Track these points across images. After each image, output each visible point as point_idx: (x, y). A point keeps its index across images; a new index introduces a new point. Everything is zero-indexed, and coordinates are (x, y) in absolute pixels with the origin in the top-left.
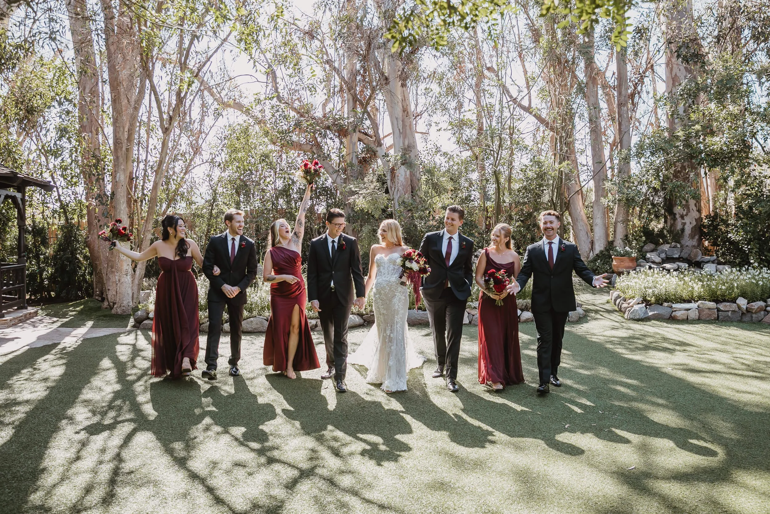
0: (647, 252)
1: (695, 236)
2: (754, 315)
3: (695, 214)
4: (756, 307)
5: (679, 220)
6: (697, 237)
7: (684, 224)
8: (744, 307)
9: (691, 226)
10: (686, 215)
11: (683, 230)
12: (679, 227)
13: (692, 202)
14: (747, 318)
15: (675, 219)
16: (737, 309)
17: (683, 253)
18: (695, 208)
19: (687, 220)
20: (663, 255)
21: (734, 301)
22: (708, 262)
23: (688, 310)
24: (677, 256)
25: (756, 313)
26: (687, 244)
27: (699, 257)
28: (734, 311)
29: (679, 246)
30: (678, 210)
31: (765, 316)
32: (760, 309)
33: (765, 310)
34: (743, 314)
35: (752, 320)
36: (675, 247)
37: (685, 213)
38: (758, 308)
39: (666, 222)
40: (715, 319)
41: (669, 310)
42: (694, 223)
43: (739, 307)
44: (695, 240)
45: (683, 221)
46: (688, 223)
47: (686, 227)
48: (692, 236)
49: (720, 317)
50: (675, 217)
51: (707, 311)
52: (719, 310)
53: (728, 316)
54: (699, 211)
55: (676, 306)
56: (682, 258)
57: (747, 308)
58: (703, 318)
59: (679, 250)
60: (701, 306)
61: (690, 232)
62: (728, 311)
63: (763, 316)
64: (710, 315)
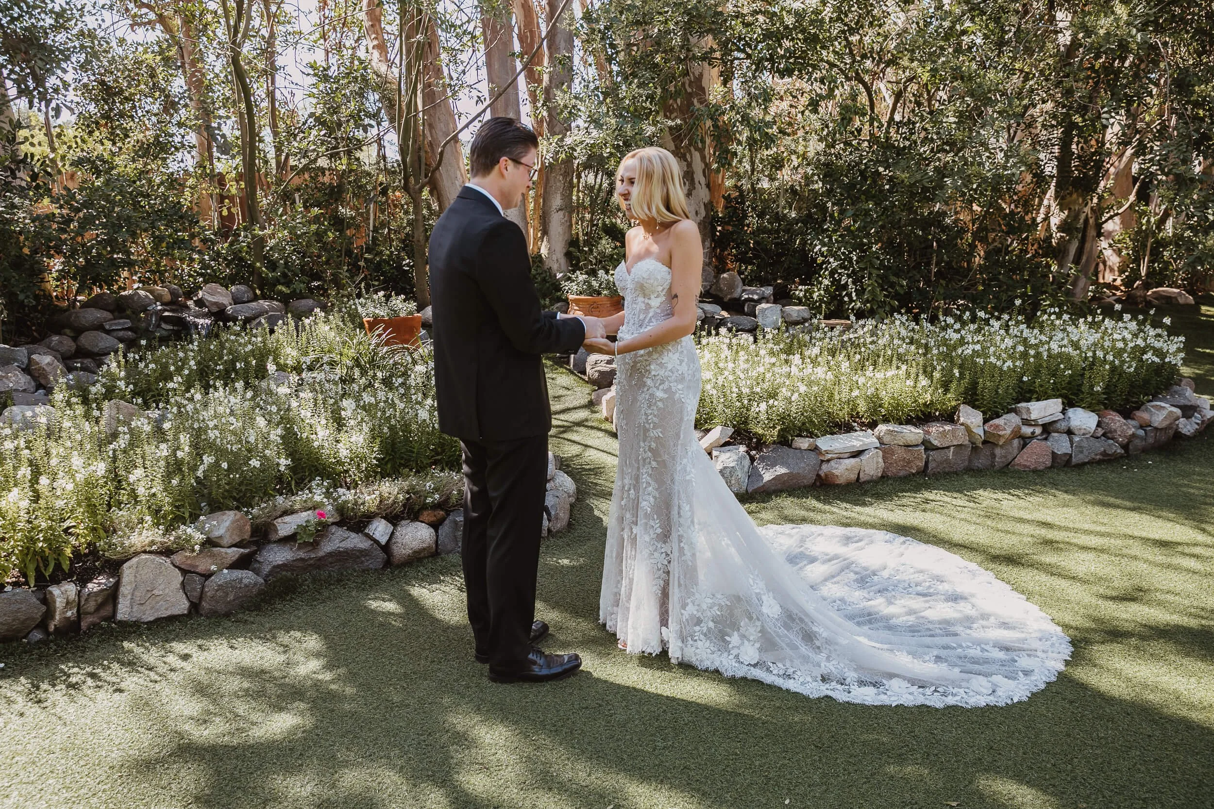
2: (999, 452)
3: (704, 194)
4: (1003, 430)
8: (979, 433)
13: (698, 166)
14: (980, 461)
16: (963, 439)
18: (703, 181)
21: (950, 417)
23: (857, 454)
27: (739, 290)
28: (959, 446)
31: (1019, 450)
32: (1013, 434)
33: (1020, 435)
35: (992, 464)
38: (1007, 431)
40: (918, 473)
41: (812, 459)
42: (703, 213)
43: (968, 433)
49: (930, 466)
51: (900, 453)
52: (927, 445)
53: (947, 460)
55: (826, 443)
57: (983, 434)
58: (895, 470)
60: (886, 439)
62: (948, 447)
63: (1016, 451)
64: (909, 462)
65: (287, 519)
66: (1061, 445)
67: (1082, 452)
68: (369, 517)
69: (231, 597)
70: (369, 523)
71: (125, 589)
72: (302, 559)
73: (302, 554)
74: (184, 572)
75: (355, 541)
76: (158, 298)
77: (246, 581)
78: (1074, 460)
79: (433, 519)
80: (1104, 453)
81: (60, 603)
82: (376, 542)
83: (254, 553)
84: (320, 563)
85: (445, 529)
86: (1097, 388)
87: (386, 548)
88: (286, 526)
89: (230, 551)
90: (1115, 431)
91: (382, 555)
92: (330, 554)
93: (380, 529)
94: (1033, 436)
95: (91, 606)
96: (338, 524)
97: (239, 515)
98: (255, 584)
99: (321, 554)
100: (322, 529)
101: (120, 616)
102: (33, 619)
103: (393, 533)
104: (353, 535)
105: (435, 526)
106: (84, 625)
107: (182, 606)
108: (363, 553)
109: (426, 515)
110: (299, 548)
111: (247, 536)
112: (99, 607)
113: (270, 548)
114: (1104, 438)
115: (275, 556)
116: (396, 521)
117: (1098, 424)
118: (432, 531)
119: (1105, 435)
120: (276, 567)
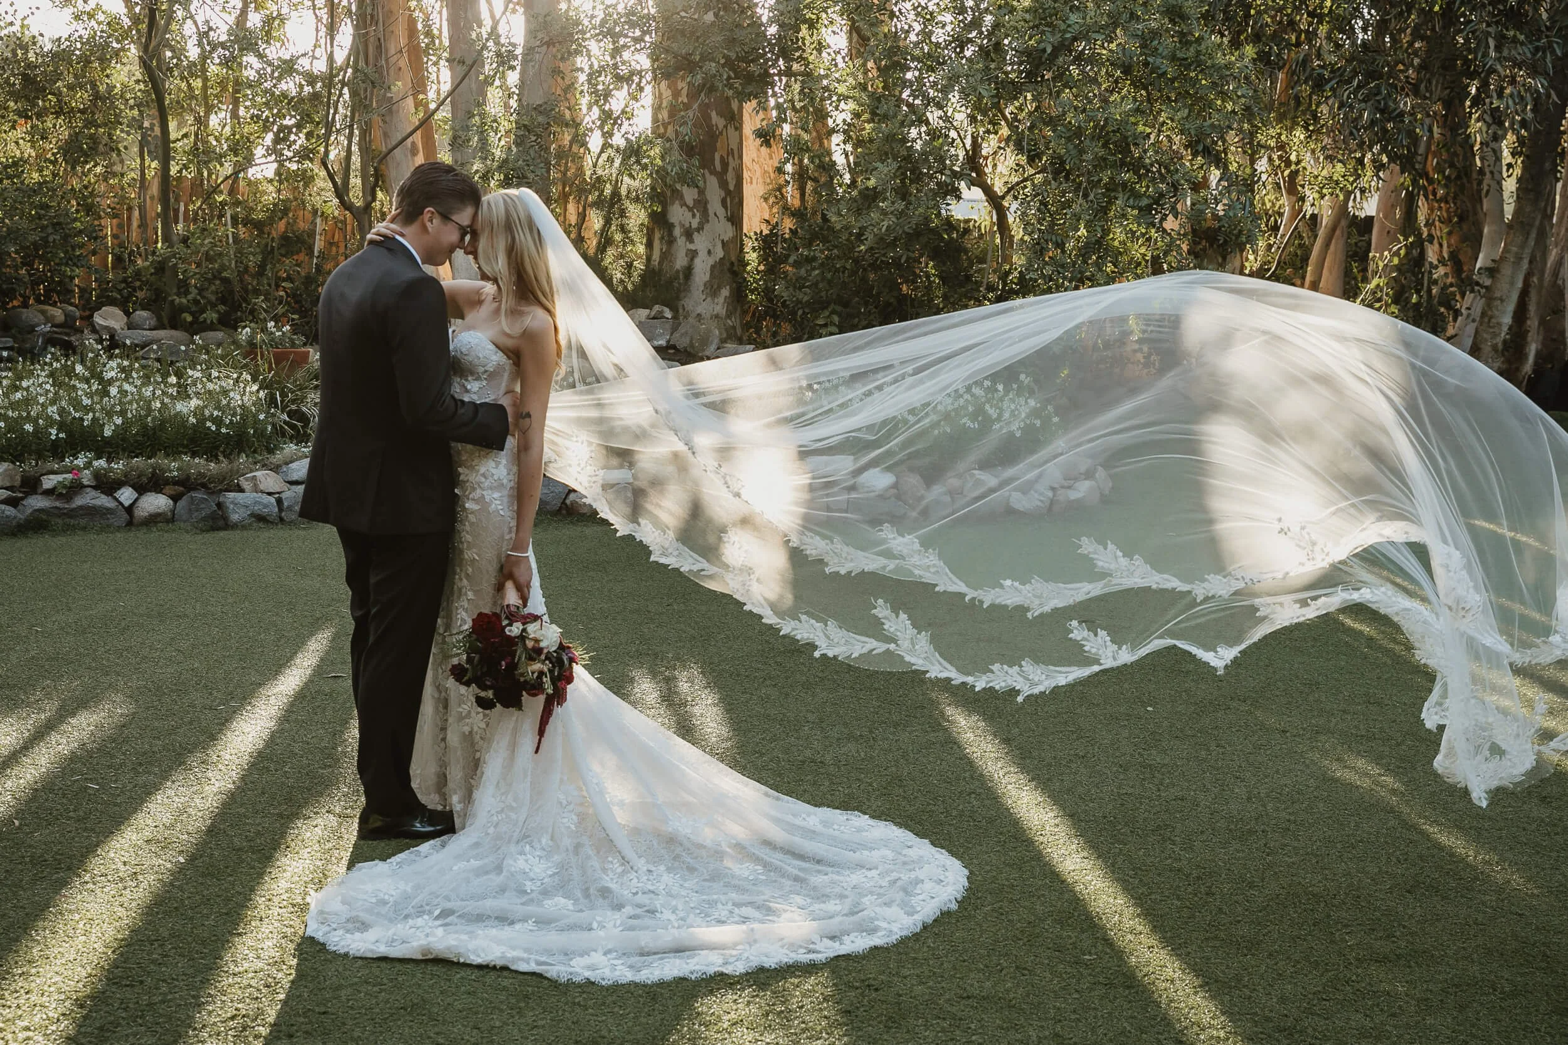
1: (719, 288)
3: (725, 230)
5: (681, 241)
6: (725, 292)
7: (693, 254)
9: (711, 261)
10: (699, 229)
11: (688, 271)
12: (681, 262)
13: (714, 194)
15: (671, 241)
17: (677, 335)
18: (721, 212)
19: (701, 243)
24: (661, 342)
26: (699, 310)
29: (668, 314)
30: (678, 215)
36: (658, 317)
37: (695, 225)
39: (650, 247)
42: (719, 253)
44: (721, 300)
45: (692, 247)
46: (702, 254)
47: (698, 262)
48: (712, 290)
50: (670, 233)
54: (735, 218)
56: (674, 347)
59: (668, 326)
61: (707, 277)
65: (52, 477)
66: (838, 500)
67: (860, 509)
68: (117, 485)
70: (118, 488)
72: (56, 508)
73: (58, 504)
75: (104, 501)
76: (48, 319)
77: (8, 513)
79: (172, 492)
80: (889, 513)
82: (121, 504)
83: (22, 499)
84: (72, 513)
85: (182, 503)
87: (130, 510)
88: (49, 482)
89: (1, 491)
90: (906, 493)
91: (126, 516)
92: (81, 507)
93: (126, 495)
96: (95, 488)
97: (11, 466)
98: (15, 517)
99: (74, 506)
100: (76, 488)
103: (136, 500)
104: (103, 496)
105: (175, 498)
108: (109, 511)
109: (169, 489)
110: (56, 500)
111: (18, 483)
113: (34, 497)
114: (893, 499)
115: (37, 502)
116: (141, 489)
117: (895, 486)
118: (171, 502)
119: (898, 497)
120: (36, 510)
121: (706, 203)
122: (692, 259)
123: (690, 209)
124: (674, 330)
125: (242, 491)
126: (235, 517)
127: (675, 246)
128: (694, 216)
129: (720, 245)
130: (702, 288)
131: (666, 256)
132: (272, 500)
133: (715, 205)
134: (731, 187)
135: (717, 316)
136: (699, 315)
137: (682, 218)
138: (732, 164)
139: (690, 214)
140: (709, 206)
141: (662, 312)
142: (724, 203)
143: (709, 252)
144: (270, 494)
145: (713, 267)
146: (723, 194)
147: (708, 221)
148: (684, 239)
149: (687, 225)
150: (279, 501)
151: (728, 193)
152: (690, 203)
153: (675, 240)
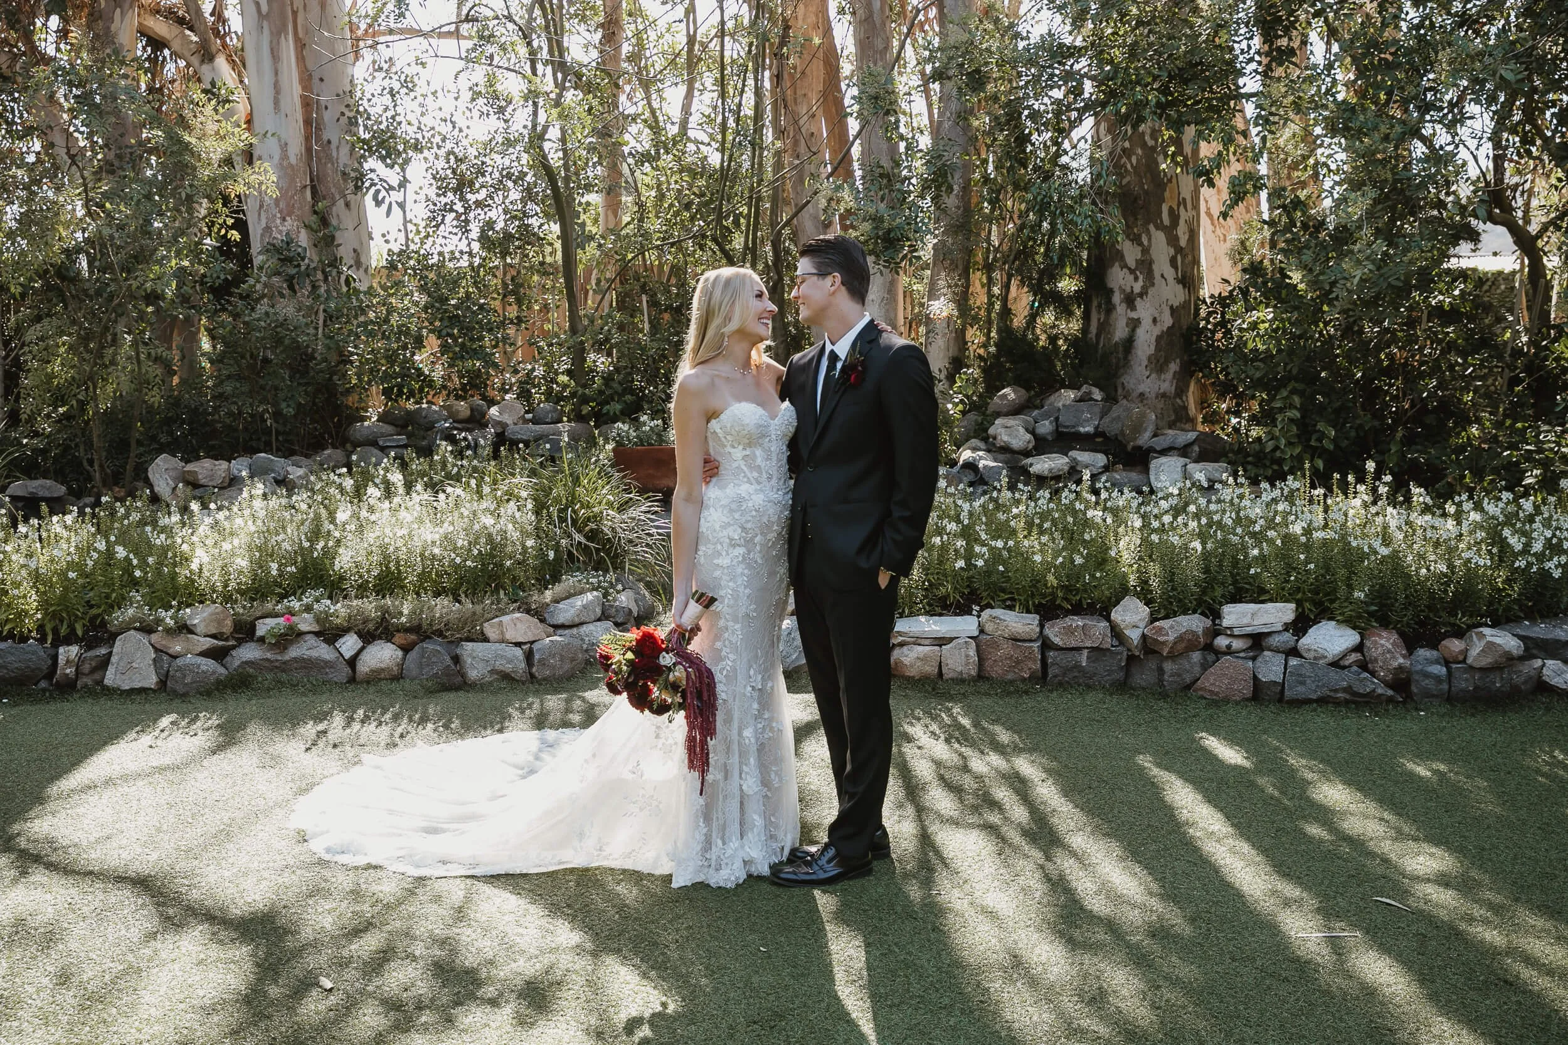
0: (998, 414)
1: (1167, 362)
2: (1168, 666)
3: (1174, 294)
4: (1171, 637)
5: (1121, 309)
6: (1174, 367)
7: (1135, 324)
8: (1134, 635)
9: (1157, 331)
10: (1141, 295)
11: (1129, 343)
12: (1120, 332)
13: (1161, 250)
14: (1144, 677)
15: (1110, 309)
16: (1108, 642)
17: (1107, 419)
18: (1170, 273)
19: (1144, 311)
20: (1046, 427)
21: (1105, 609)
22: (1164, 452)
23: (941, 641)
24: (1088, 429)
25: (1173, 657)
26: (1142, 388)
27: (1147, 435)
28: (1097, 652)
29: (1097, 395)
30: (1119, 279)
31: (1205, 667)
32: (1188, 644)
33: (1209, 647)
34: (1131, 658)
35: (1161, 681)
36: (1085, 399)
37: (1137, 288)
38: (1180, 639)
39: (1086, 317)
40: (1033, 678)
42: (1167, 321)
43: (1116, 632)
44: (1169, 375)
45: (1134, 315)
46: (1146, 323)
47: (1141, 333)
48: (1158, 364)
49: (1052, 671)
50: (1109, 301)
51: (1006, 649)
52: (1047, 645)
53: (1077, 666)
54: (1189, 280)
55: (907, 625)
57: (1144, 637)
58: (995, 671)
59: (1097, 410)
60: (989, 627)
61: (1152, 350)
62: (1078, 649)
63: (1197, 669)
64: (1018, 662)
65: (268, 621)
66: (1271, 668)
67: (1303, 683)
68: (341, 632)
69: (188, 680)
70: (341, 636)
71: (114, 659)
72: (267, 660)
73: (269, 655)
74: (156, 650)
75: (323, 651)
77: (204, 668)
78: (1288, 694)
79: (405, 642)
80: (1348, 689)
81: (62, 659)
82: (342, 655)
83: (234, 647)
84: (285, 667)
85: (413, 655)
86: (1359, 595)
87: (352, 662)
88: (263, 627)
89: (202, 639)
90: (1376, 660)
91: (348, 670)
92: (295, 659)
93: (349, 644)
94: (1229, 651)
95: (86, 668)
96: (317, 634)
97: (220, 609)
98: (214, 673)
99: (286, 658)
100: (292, 635)
101: (106, 682)
102: (40, 669)
103: (361, 651)
104: (324, 645)
105: (406, 649)
106: (79, 684)
107: (151, 680)
108: (327, 664)
109: (399, 638)
110: (269, 649)
111: (227, 629)
112: (93, 670)
113: (248, 645)
114: (1355, 668)
115: (249, 653)
116: (368, 638)
117: (1359, 648)
118: (400, 653)
119: (1364, 666)
120: (246, 663)
121: (1151, 263)
122: (1133, 330)
123: (1132, 271)
124: (1103, 414)
125: (486, 640)
126: (473, 674)
127: (1114, 315)
128: (1136, 279)
129: (1167, 312)
130: (1145, 362)
131: (1105, 327)
132: (518, 652)
133: (1162, 265)
134: (1183, 243)
135: (1164, 395)
136: (1142, 395)
137: (1122, 282)
138: (1184, 216)
139: (1132, 277)
140: (1154, 267)
141: (1090, 393)
142: (1173, 262)
143: (1155, 320)
144: (518, 644)
145: (1159, 339)
146: (1172, 251)
147: (1153, 285)
148: (1124, 305)
149: (1128, 290)
150: (529, 656)
151: (1179, 250)
152: (1132, 263)
153: (1114, 307)
